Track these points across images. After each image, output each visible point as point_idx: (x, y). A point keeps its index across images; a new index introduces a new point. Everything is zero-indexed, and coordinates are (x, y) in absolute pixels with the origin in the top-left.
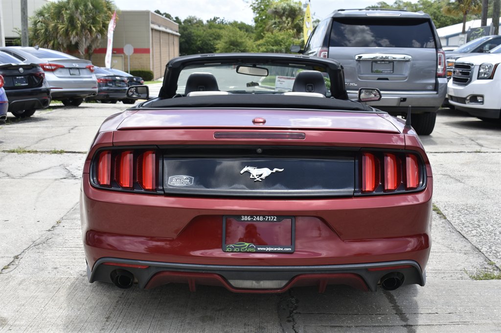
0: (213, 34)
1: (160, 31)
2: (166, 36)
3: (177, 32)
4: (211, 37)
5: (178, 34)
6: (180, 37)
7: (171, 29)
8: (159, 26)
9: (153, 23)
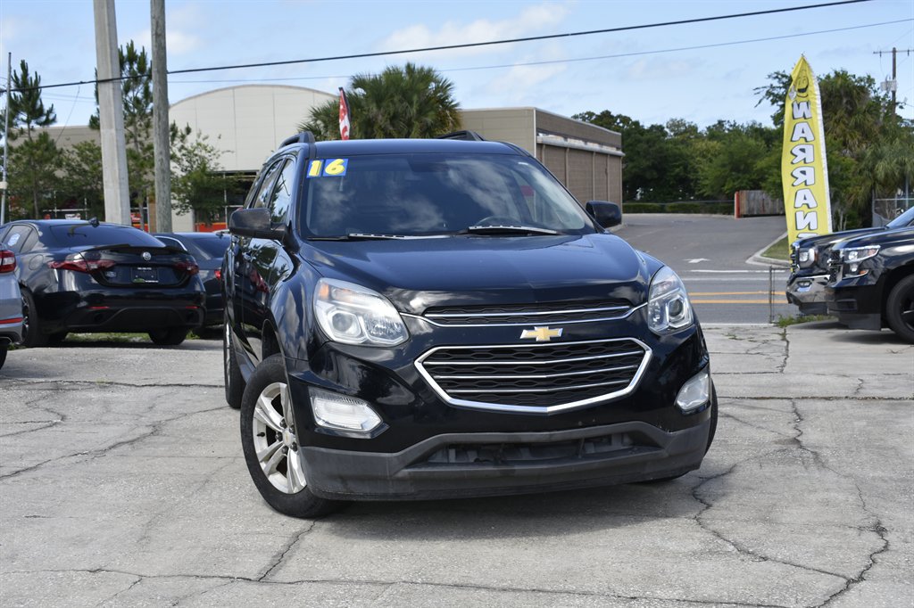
0: (708, 151)
1: (564, 148)
2: (584, 159)
3: (618, 149)
4: (704, 156)
5: (620, 153)
6: (625, 160)
7: (601, 144)
8: (566, 137)
9: (546, 132)
